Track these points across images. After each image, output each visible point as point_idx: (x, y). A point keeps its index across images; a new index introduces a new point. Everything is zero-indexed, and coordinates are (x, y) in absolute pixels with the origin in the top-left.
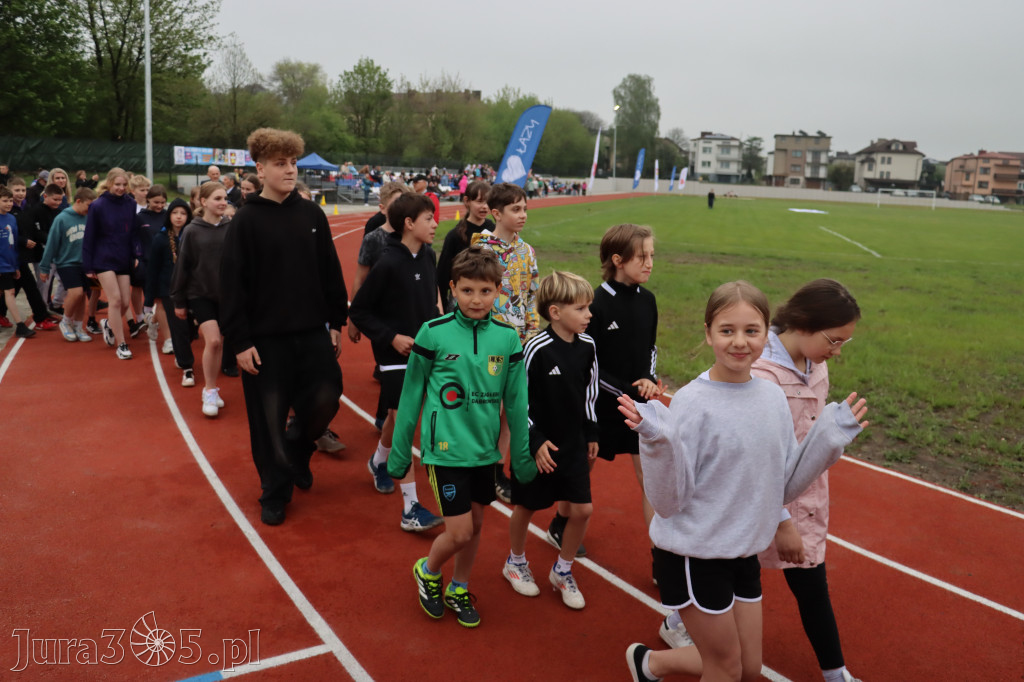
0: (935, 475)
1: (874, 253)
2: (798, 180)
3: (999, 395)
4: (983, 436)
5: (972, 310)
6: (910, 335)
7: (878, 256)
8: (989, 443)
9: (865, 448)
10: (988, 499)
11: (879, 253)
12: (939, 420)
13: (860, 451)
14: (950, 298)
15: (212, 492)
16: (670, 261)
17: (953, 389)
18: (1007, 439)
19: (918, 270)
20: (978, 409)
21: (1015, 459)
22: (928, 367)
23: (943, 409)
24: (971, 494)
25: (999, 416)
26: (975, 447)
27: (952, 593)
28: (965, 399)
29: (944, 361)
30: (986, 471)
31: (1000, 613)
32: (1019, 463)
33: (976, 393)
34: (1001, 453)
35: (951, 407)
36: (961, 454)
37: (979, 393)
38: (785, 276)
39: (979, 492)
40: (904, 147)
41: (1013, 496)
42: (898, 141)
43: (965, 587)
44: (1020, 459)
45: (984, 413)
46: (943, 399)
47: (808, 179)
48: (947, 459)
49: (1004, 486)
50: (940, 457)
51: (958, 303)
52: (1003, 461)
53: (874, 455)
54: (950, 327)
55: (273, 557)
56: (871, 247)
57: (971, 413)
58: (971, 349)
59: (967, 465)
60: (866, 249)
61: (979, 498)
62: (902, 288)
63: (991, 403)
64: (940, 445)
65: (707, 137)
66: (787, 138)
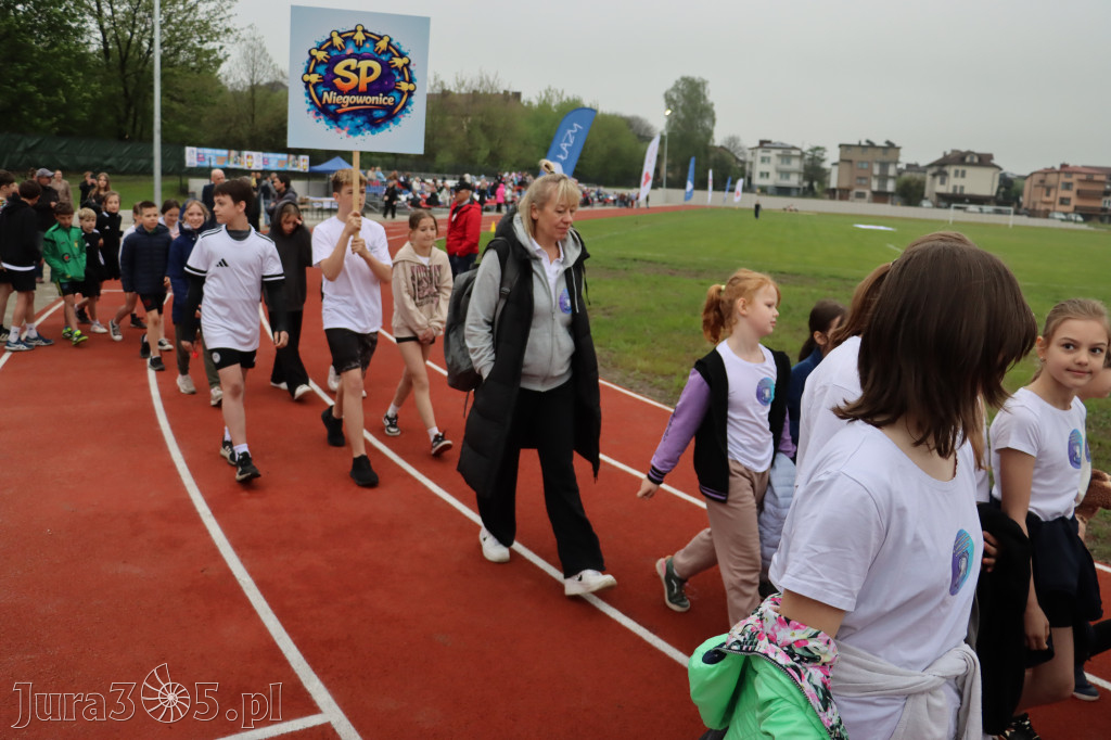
2: (864, 193)
40: (980, 159)
42: (973, 153)
47: (874, 193)
65: (766, 145)
66: (853, 149)
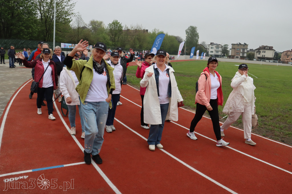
0: (257, 132)
1: (256, 77)
2: (238, 57)
3: (280, 114)
4: (272, 123)
5: (280, 92)
6: (260, 98)
7: (257, 78)
8: (274, 125)
9: (239, 125)
10: (269, 138)
11: (258, 77)
12: (261, 119)
13: (238, 126)
14: (274, 89)
15: (65, 128)
16: (197, 78)
17: (268, 112)
18: (279, 124)
19: (268, 82)
20: (273, 117)
21: (280, 129)
22: (263, 106)
23: (264, 116)
24: (265, 137)
25: (278, 119)
26: (269, 126)
27: (252, 158)
28: (270, 114)
29: (267, 105)
30: (271, 131)
31: (263, 163)
32: (280, 130)
33: (274, 113)
34: (276, 128)
35: (266, 116)
36: (265, 127)
37: (275, 113)
38: (229, 82)
39: (268, 137)
40: (269, 48)
41: (277, 137)
42: (267, 46)
43: (256, 157)
44: (281, 129)
45: (275, 118)
46: (264, 114)
47: (241, 57)
48: (261, 128)
49: (275, 135)
50: (259, 128)
51: (276, 90)
52: (276, 129)
53: (241, 127)
54: (272, 96)
55: (79, 142)
56: (256, 76)
57: (271, 118)
58: (276, 102)
59: (266, 130)
60: (254, 76)
61: (268, 138)
62: (261, 86)
63: (277, 116)
64: (260, 125)
65: (212, 44)
66: (235, 45)
